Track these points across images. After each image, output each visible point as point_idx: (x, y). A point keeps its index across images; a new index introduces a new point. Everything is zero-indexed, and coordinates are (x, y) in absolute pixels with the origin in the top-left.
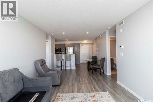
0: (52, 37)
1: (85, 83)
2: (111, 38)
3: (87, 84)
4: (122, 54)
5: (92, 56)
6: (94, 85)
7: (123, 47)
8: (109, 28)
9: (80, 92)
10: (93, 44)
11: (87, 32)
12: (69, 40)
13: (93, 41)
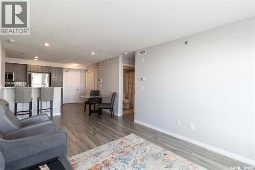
1: (98, 132)
2: (124, 66)
3: (102, 132)
4: (142, 87)
5: (91, 91)
6: (112, 131)
7: (144, 79)
8: (126, 54)
9: (101, 145)
10: (86, 71)
11: (93, 52)
12: (42, 59)
13: (88, 67)
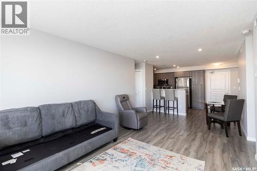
0: (147, 65)
1: (178, 139)
12: (181, 66)
